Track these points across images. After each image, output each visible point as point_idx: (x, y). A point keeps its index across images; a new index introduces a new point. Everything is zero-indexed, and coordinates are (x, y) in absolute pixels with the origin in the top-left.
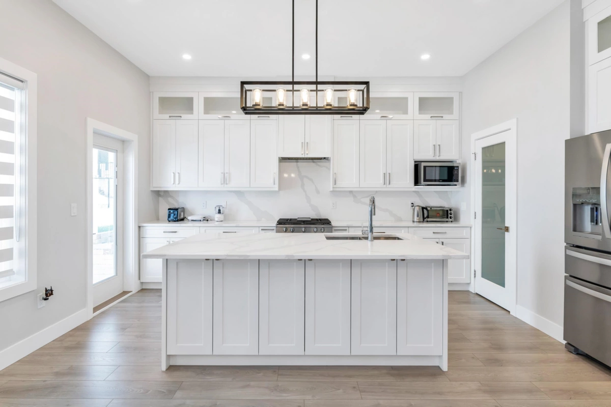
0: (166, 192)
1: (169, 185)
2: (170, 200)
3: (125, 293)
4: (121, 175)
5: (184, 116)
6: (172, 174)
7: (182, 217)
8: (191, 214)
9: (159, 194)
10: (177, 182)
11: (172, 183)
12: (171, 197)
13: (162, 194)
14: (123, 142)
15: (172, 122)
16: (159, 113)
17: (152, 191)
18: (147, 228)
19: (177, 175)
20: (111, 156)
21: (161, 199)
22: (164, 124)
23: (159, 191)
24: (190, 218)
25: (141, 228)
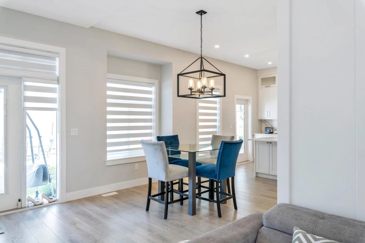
0: (265, 120)
1: (266, 117)
2: (267, 124)
3: (247, 161)
4: (246, 114)
5: (271, 86)
6: (267, 112)
7: (272, 131)
8: (276, 130)
9: (262, 121)
10: (269, 116)
11: (267, 116)
12: (267, 122)
13: (263, 121)
14: (247, 100)
15: (267, 89)
16: (261, 85)
17: (259, 120)
18: (256, 135)
19: (269, 112)
20: (243, 106)
21: (262, 123)
22: (264, 90)
23: (262, 120)
24: (275, 132)
25: (254, 135)
